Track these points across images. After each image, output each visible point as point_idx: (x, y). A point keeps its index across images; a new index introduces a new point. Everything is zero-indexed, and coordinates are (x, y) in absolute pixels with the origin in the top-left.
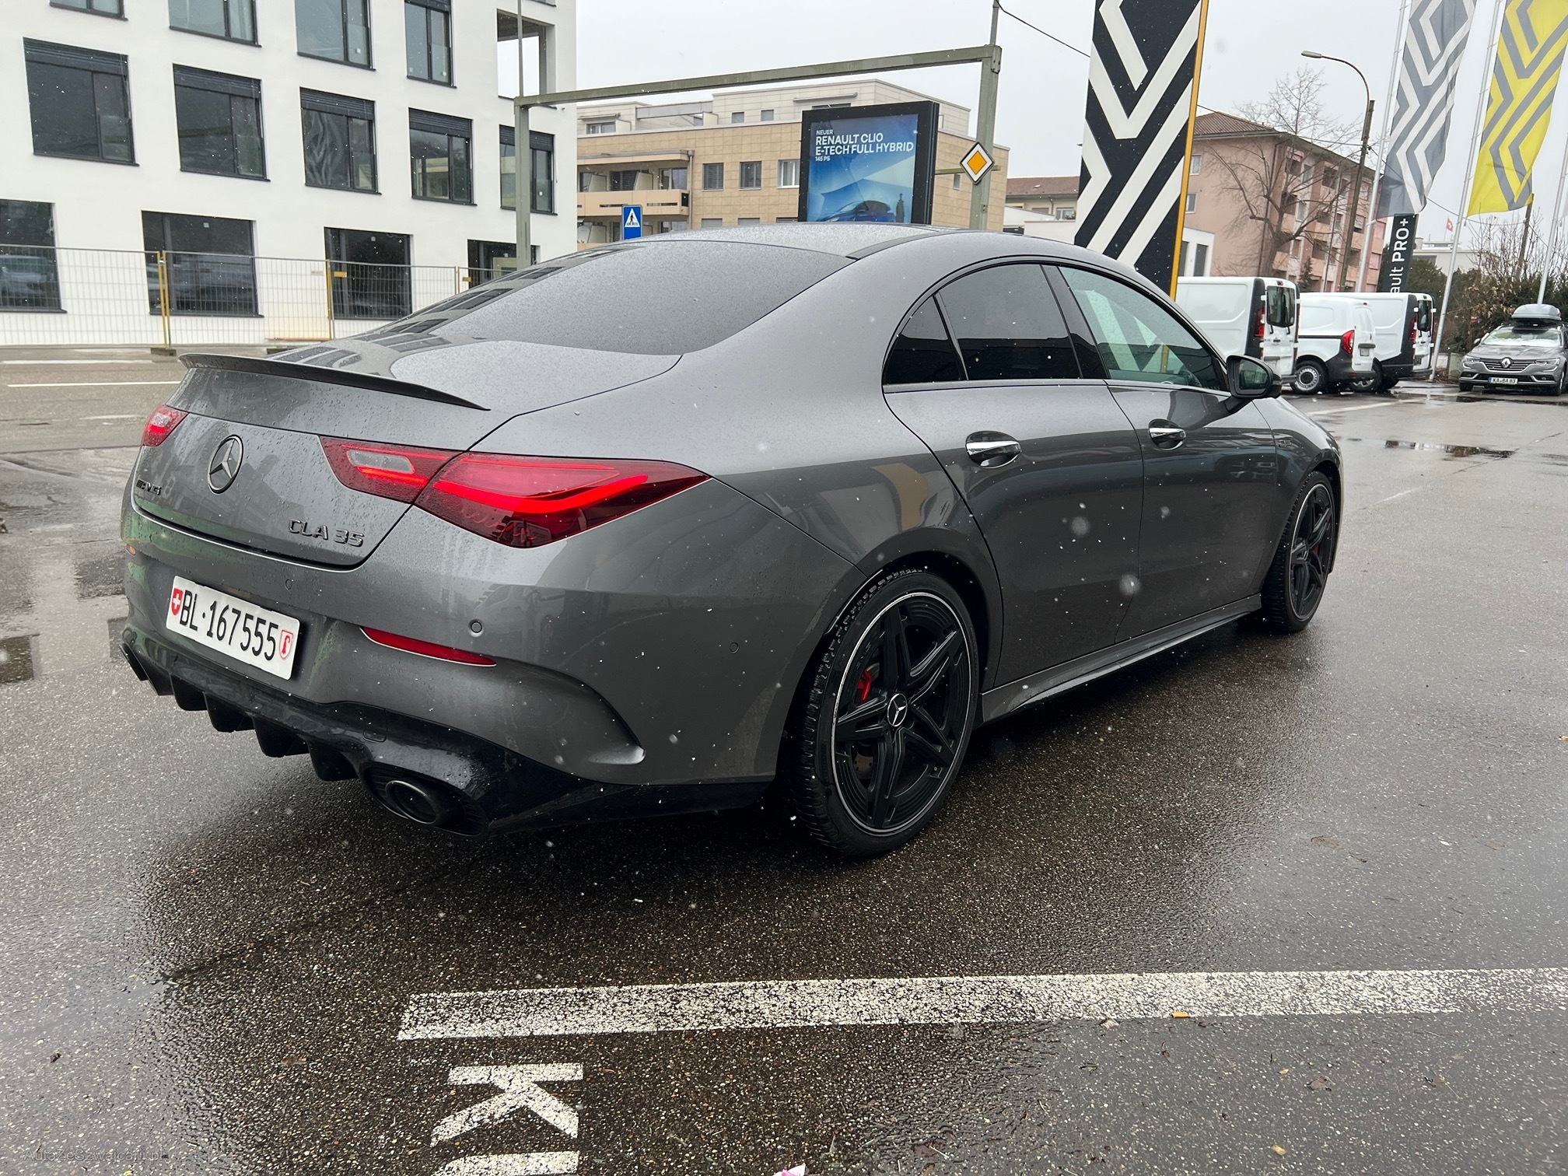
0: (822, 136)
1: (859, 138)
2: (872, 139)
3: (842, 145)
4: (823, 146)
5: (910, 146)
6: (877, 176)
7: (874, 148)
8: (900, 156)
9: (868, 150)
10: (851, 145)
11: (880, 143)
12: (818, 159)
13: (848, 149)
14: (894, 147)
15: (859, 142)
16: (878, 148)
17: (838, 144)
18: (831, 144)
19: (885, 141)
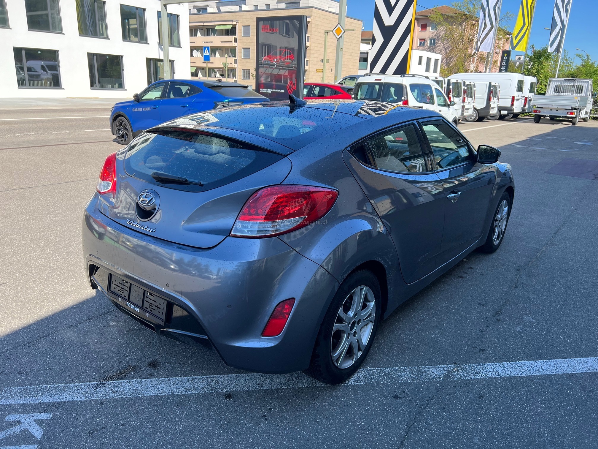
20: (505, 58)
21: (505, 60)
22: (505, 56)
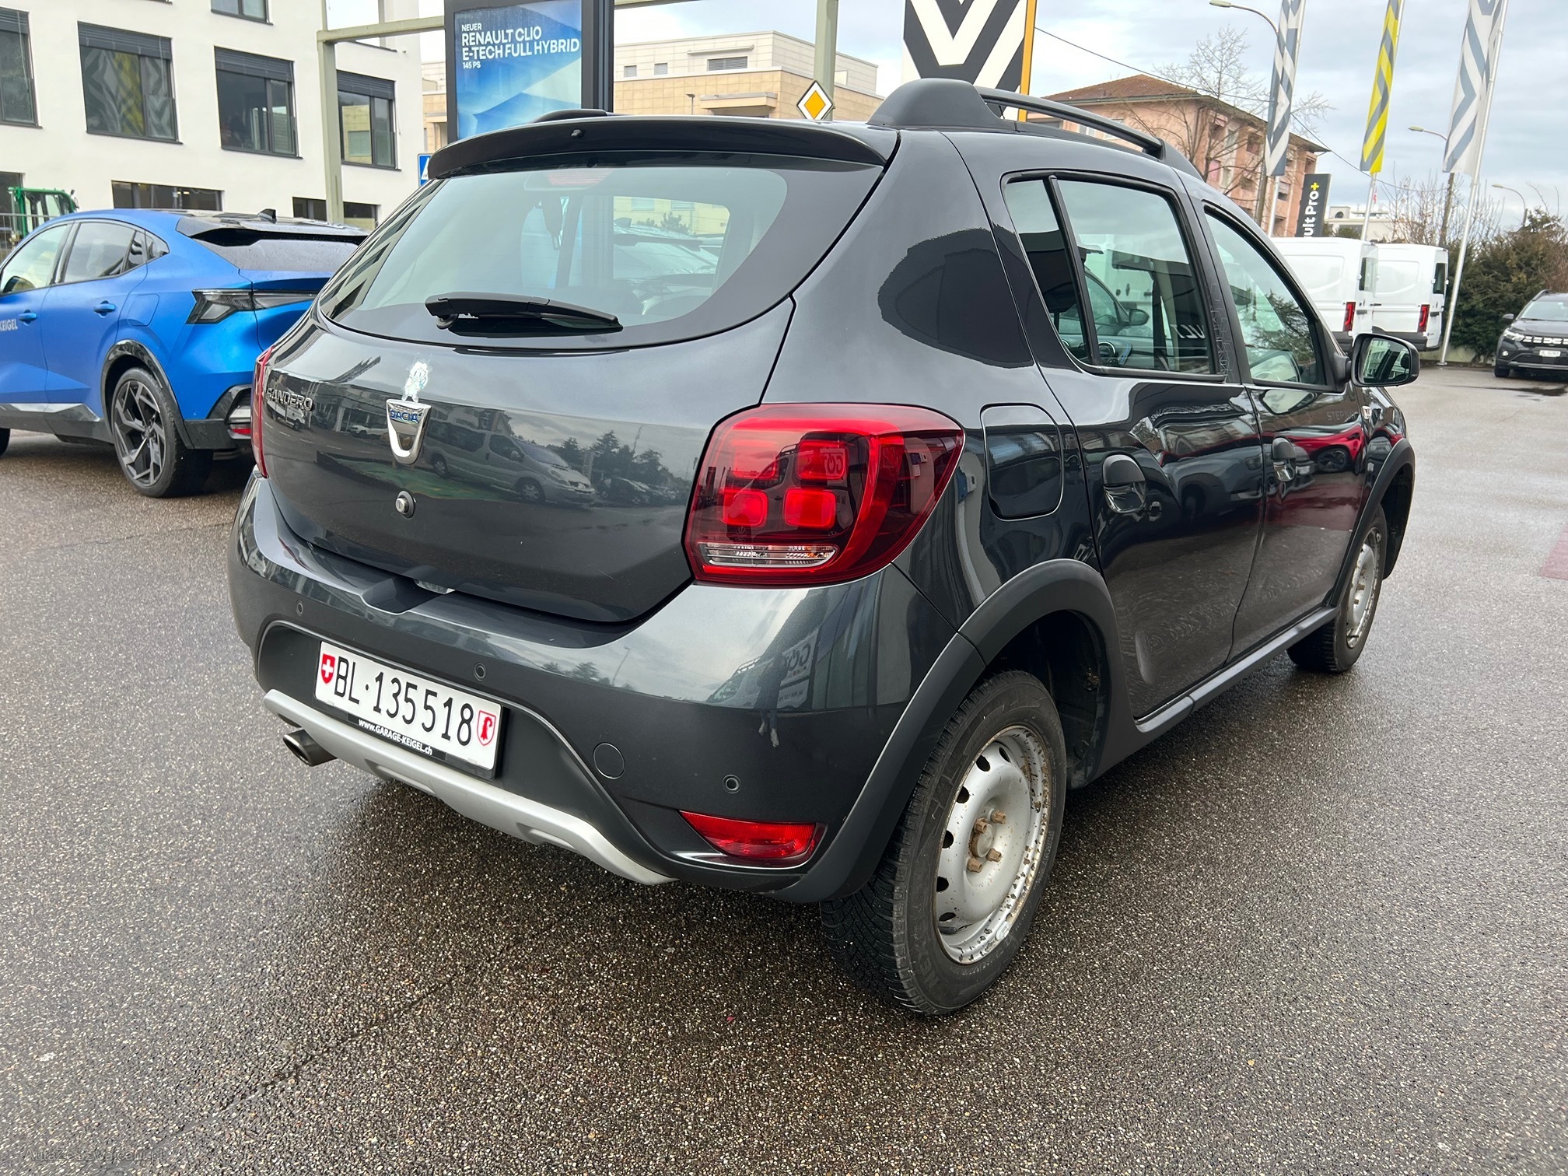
0: (468, 33)
1: (513, 35)
2: (529, 35)
3: (494, 45)
4: (470, 47)
5: (575, 43)
6: (538, 89)
7: (532, 49)
8: (561, 58)
9: (525, 51)
10: (504, 45)
11: (538, 41)
12: (467, 66)
13: (501, 51)
14: (558, 46)
15: (514, 41)
16: (536, 48)
17: (489, 43)
18: (480, 45)
19: (544, 38)
20: (1314, 195)
21: (1314, 201)
22: (1312, 190)
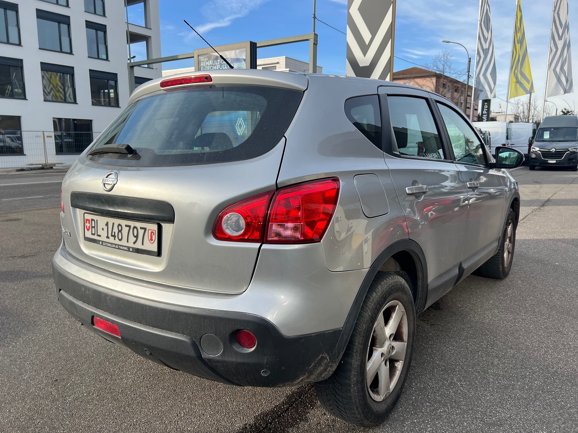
0: (203, 62)
3: (213, 65)
4: (204, 67)
5: (243, 64)
9: (224, 67)
10: (217, 65)
13: (215, 67)
18: (208, 66)
20: (486, 107)
21: (486, 109)
22: (485, 105)
